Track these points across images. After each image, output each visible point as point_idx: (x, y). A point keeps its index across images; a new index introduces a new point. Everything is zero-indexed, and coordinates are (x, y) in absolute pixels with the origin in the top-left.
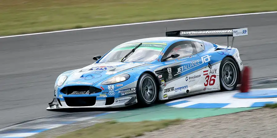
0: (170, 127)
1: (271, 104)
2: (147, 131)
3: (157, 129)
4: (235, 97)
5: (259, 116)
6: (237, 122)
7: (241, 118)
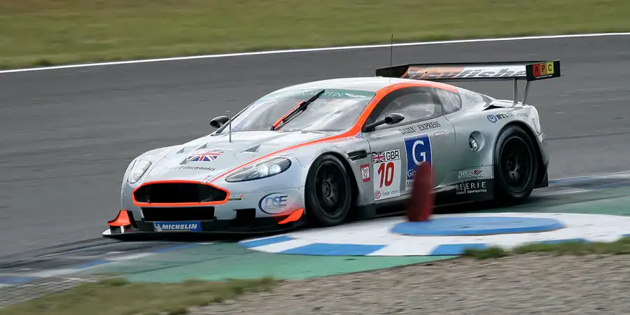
0: (250, 297)
1: (479, 249)
2: (193, 304)
3: (218, 301)
4: (394, 230)
5: (450, 276)
6: (399, 287)
7: (409, 280)
